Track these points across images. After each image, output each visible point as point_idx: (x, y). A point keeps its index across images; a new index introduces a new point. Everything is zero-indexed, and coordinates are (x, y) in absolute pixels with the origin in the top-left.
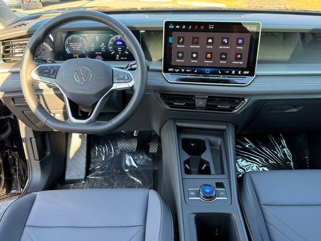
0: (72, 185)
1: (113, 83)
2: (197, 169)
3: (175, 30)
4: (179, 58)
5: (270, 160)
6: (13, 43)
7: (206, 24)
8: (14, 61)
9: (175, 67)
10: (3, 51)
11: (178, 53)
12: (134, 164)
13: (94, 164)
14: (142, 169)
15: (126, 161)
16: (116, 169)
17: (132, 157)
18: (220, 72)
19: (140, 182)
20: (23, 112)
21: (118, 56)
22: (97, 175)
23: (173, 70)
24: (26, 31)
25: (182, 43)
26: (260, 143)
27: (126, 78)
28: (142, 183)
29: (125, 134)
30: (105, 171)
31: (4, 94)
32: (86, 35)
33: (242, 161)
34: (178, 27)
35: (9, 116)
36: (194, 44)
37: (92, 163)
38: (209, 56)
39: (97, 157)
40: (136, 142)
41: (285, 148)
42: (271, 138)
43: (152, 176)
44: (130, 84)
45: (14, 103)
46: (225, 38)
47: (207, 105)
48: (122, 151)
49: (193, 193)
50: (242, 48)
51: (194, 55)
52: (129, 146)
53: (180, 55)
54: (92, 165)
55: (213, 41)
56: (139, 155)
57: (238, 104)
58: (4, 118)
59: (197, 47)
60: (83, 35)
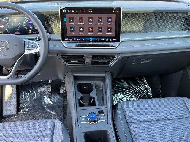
0: (8, 119)
1: (25, 50)
2: (88, 103)
3: (67, 13)
4: (71, 31)
5: (137, 93)
7: (87, 9)
11: (71, 28)
12: (50, 102)
13: (22, 104)
14: (55, 105)
15: (45, 100)
16: (38, 106)
17: (49, 97)
18: (99, 40)
19: (55, 114)
21: (30, 31)
22: (25, 111)
23: (68, 39)
25: (73, 21)
26: (131, 82)
27: (34, 46)
28: (56, 114)
29: (43, 83)
30: (30, 108)
32: (7, 18)
33: (120, 95)
34: (69, 11)
36: (80, 22)
37: (21, 104)
38: (91, 29)
39: (24, 99)
40: (51, 88)
41: (146, 85)
42: (138, 79)
43: (63, 109)
44: (37, 51)
46: (100, 18)
47: (92, 61)
48: (41, 94)
49: (83, 119)
50: (111, 24)
51: (81, 29)
52: (46, 90)
53: (72, 29)
54: (21, 105)
55: (92, 20)
56: (54, 96)
57: (112, 59)
59: (82, 24)
60: (5, 18)
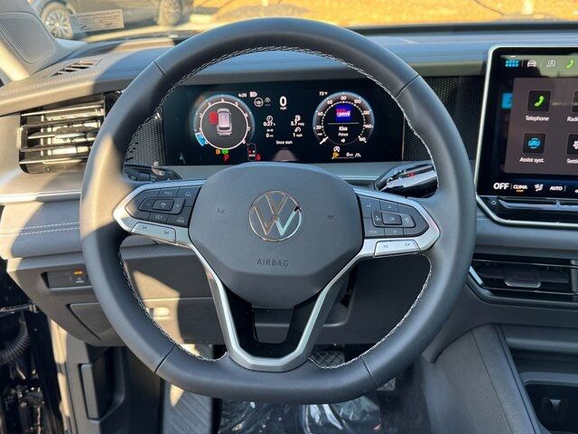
1: (364, 237)
4: (529, 152)
6: (49, 119)
8: (52, 168)
9: (513, 178)
10: (23, 140)
11: (529, 137)
13: (229, 416)
20: (68, 306)
21: (337, 149)
23: (506, 186)
24: (89, 83)
25: (544, 109)
27: (407, 221)
31: (21, 263)
32: (253, 95)
34: (532, 64)
35: (25, 307)
37: (225, 416)
44: (421, 243)
45: (48, 286)
53: (534, 143)
54: (225, 421)
58: (12, 310)
60: (245, 95)
